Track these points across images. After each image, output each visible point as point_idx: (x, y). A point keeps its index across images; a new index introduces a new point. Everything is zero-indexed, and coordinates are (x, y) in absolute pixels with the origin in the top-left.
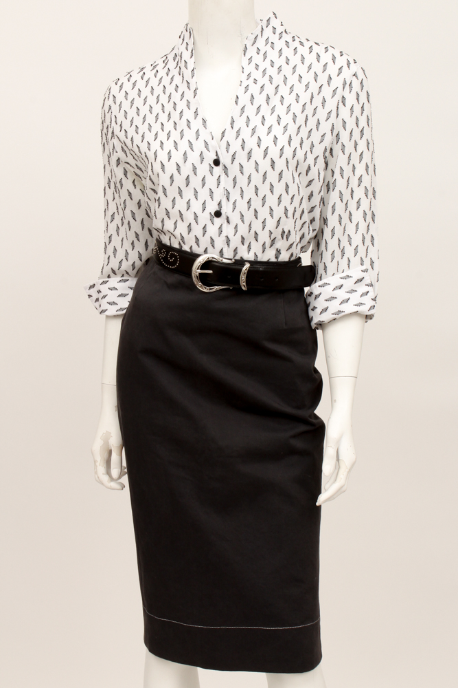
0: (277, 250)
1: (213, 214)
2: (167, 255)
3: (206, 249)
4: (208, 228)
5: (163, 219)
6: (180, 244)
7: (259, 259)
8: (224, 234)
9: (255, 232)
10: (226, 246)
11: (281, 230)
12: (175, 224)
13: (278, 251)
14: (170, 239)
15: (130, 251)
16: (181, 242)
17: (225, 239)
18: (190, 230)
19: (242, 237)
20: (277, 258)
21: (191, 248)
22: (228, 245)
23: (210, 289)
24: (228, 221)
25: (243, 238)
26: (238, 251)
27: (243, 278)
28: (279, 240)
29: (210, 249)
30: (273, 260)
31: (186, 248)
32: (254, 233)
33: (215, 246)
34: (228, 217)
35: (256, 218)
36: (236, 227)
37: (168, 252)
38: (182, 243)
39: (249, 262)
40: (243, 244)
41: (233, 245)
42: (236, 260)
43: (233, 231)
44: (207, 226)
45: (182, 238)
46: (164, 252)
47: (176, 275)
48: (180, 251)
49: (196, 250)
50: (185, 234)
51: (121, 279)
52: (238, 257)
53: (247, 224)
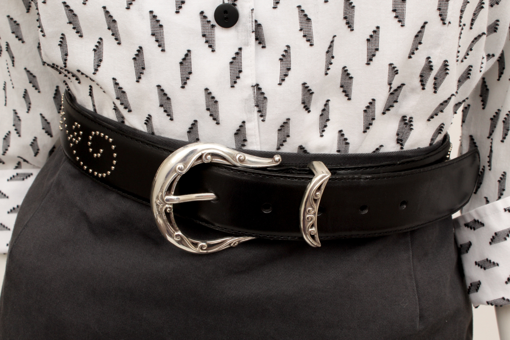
0: (404, 118)
1: (211, 16)
2: (85, 138)
3: (195, 124)
4: (196, 63)
5: (63, 37)
6: (116, 109)
7: (352, 150)
8: (248, 79)
9: (344, 70)
10: (256, 115)
11: (422, 63)
12: (98, 50)
13: (407, 123)
14: (91, 94)
15: (22, 113)
16: (118, 103)
17: (250, 93)
18: (140, 70)
19: (305, 87)
20: (400, 141)
21: (149, 120)
22: (262, 113)
23: (210, 246)
24: (260, 40)
25: (307, 91)
26: (293, 129)
27: (310, 213)
28: (413, 90)
29: (206, 126)
30: (391, 147)
31: (135, 121)
32: (340, 71)
33: (222, 116)
34: (258, 26)
35: (350, 25)
36: (285, 57)
37: (87, 132)
38: (121, 108)
39: (326, 159)
40: (307, 109)
41: (275, 113)
42: (284, 156)
43: (276, 69)
44: (193, 56)
45: (121, 93)
46: (77, 130)
47: (113, 197)
48: (119, 129)
49: (165, 128)
50: (128, 82)
51: (15, 172)
52: (290, 147)
53: (321, 45)
